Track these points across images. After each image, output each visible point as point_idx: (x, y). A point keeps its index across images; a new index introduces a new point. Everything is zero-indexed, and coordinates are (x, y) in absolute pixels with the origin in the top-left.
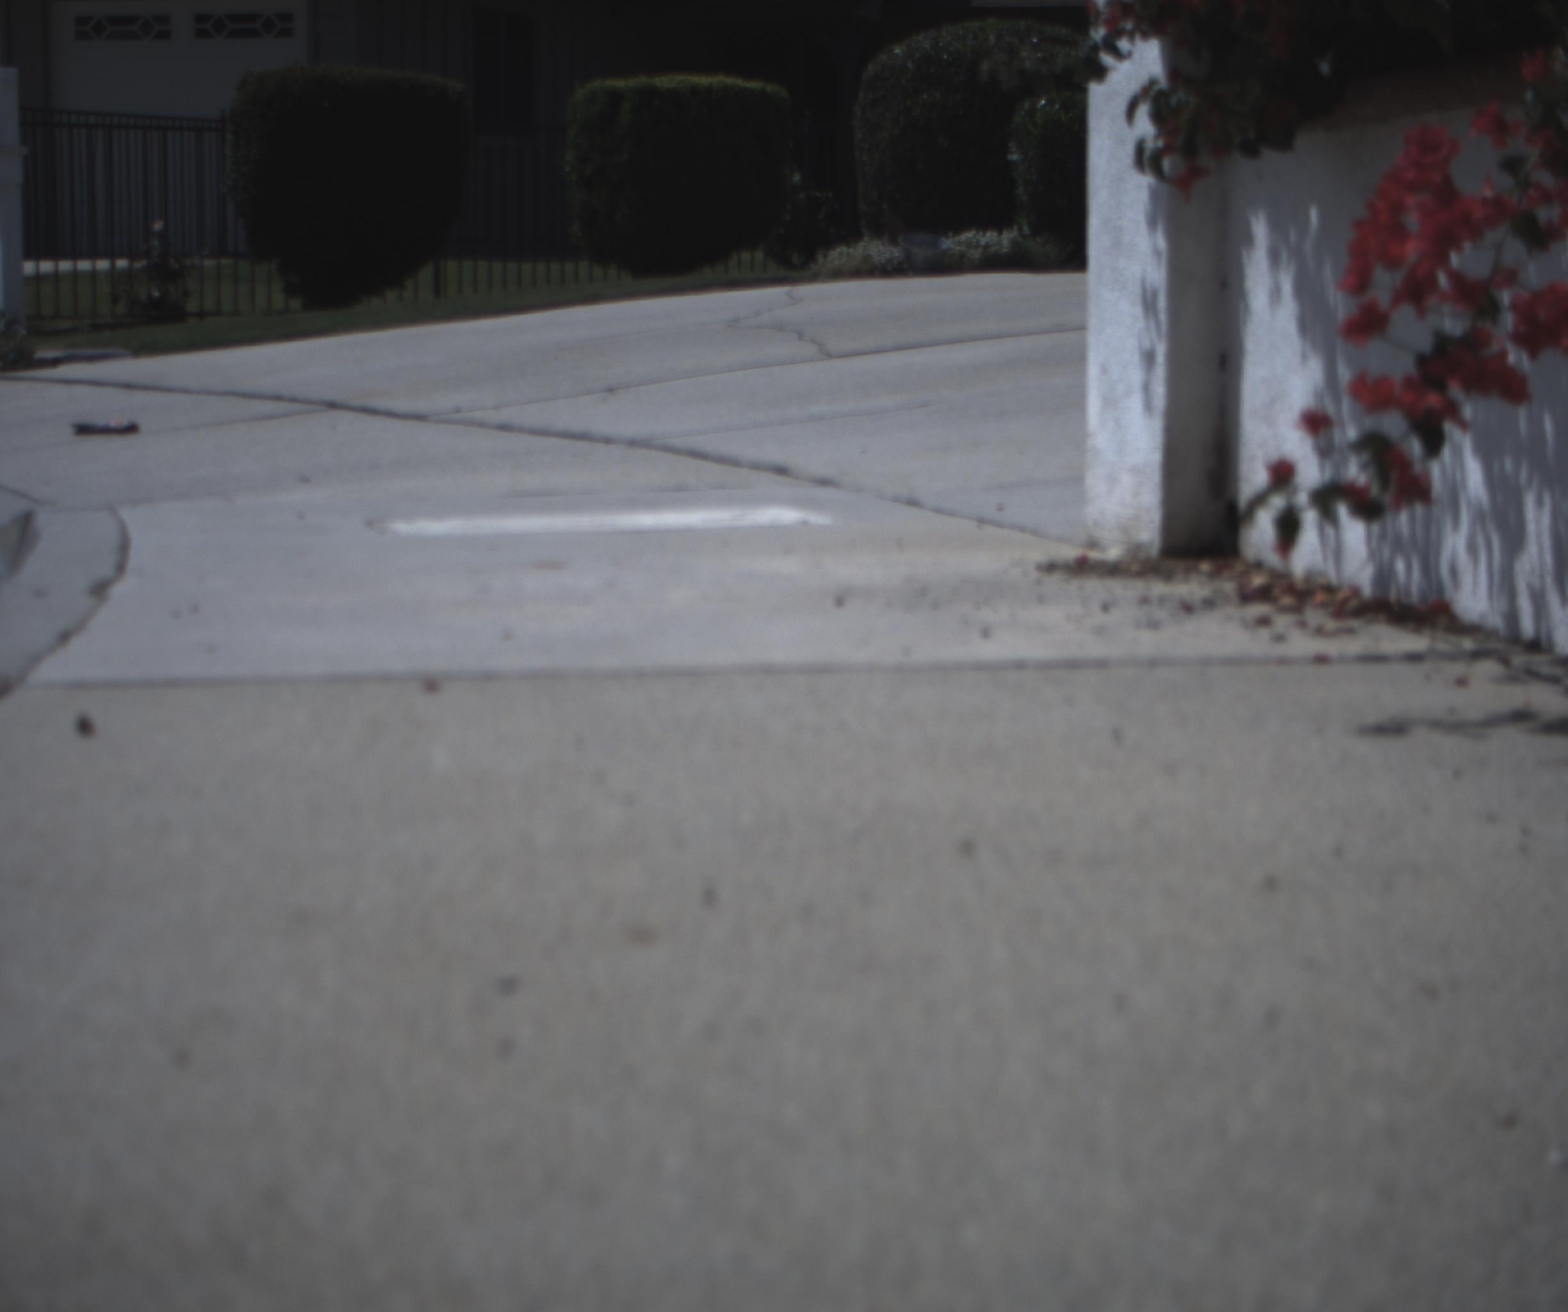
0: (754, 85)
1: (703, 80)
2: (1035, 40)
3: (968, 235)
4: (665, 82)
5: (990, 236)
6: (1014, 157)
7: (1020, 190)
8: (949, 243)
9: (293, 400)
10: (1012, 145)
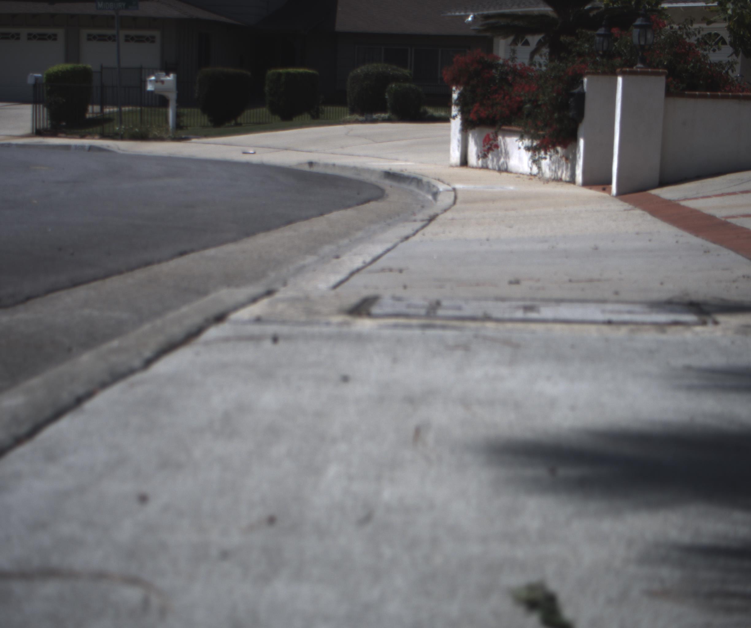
0: (310, 71)
1: (301, 70)
2: (390, 70)
3: (379, 115)
4: (291, 70)
5: (383, 115)
6: (387, 97)
7: (388, 104)
8: (375, 116)
9: (274, 148)
10: (386, 94)
